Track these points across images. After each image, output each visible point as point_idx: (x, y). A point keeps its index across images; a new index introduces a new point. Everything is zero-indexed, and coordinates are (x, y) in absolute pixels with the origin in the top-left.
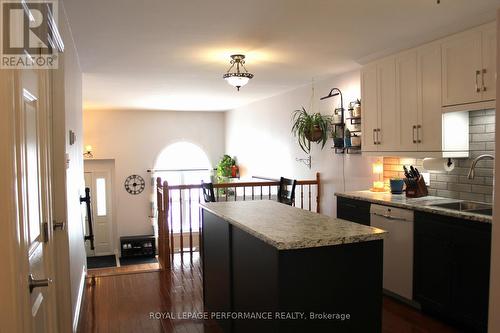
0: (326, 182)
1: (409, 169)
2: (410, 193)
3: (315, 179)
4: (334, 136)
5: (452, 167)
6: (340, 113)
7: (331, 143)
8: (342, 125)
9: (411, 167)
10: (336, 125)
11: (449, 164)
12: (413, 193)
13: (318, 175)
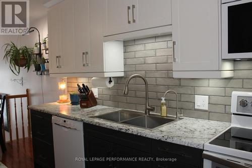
0: (33, 95)
1: (82, 86)
2: (83, 104)
3: (25, 93)
4: (35, 62)
5: (112, 84)
6: (39, 46)
7: (33, 67)
8: (40, 54)
9: (83, 85)
10: (37, 55)
11: (110, 81)
12: (85, 104)
13: (27, 91)
